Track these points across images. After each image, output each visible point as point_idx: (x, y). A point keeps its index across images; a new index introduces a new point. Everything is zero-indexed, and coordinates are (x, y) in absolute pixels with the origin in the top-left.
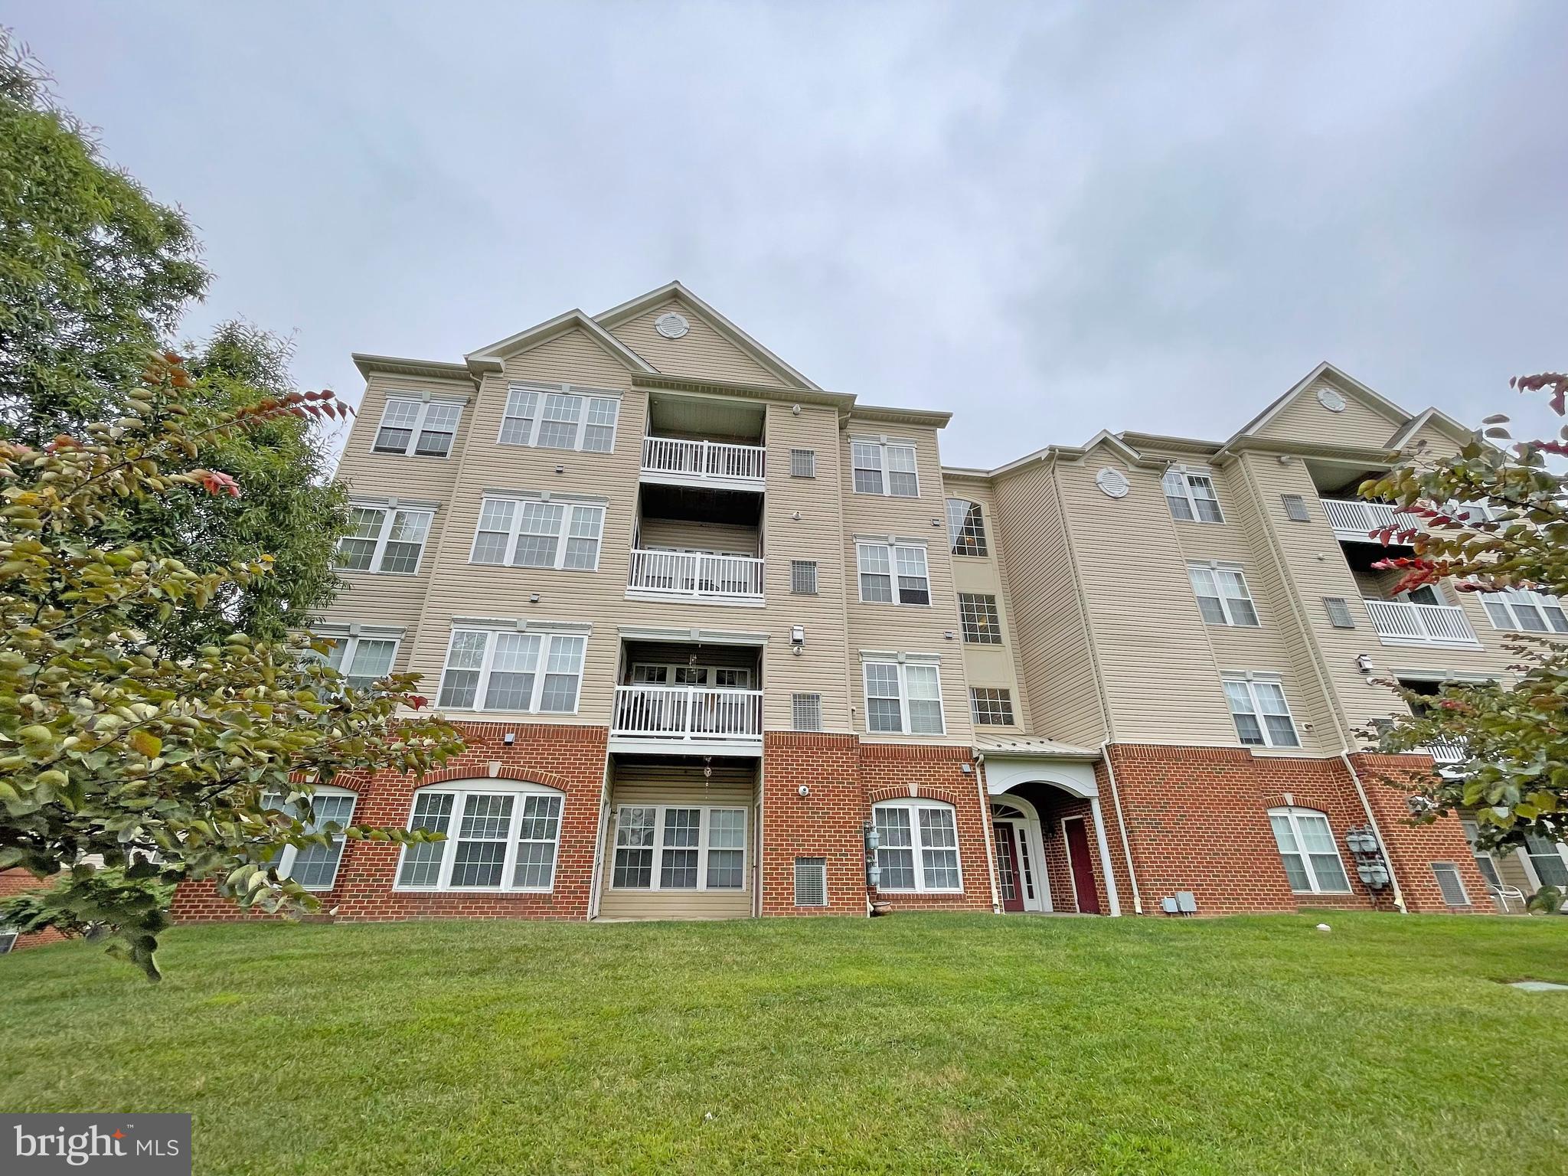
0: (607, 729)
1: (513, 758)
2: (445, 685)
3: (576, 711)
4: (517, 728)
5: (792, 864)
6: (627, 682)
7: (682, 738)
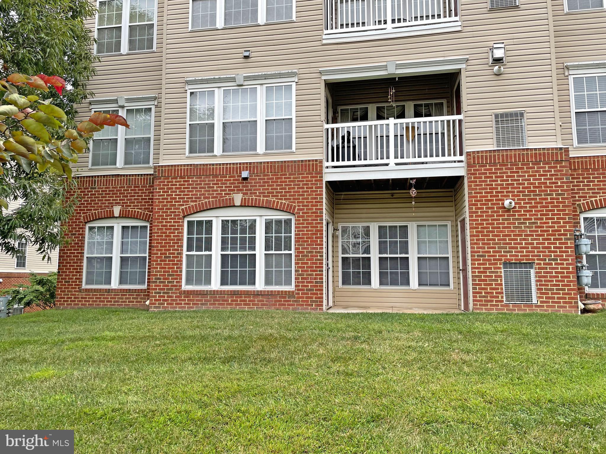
0: (321, 162)
1: (251, 190)
2: (191, 136)
3: (294, 149)
4: (248, 166)
5: (500, 268)
6: (334, 121)
7: (387, 165)
